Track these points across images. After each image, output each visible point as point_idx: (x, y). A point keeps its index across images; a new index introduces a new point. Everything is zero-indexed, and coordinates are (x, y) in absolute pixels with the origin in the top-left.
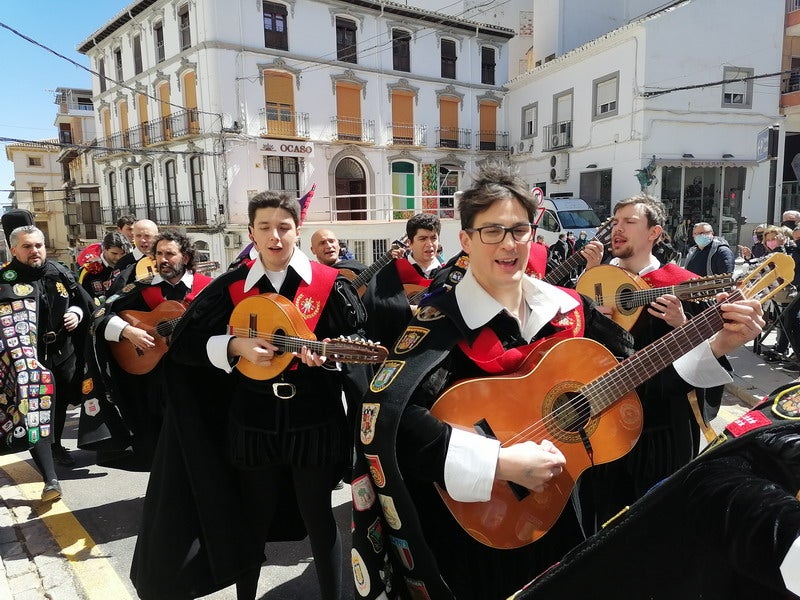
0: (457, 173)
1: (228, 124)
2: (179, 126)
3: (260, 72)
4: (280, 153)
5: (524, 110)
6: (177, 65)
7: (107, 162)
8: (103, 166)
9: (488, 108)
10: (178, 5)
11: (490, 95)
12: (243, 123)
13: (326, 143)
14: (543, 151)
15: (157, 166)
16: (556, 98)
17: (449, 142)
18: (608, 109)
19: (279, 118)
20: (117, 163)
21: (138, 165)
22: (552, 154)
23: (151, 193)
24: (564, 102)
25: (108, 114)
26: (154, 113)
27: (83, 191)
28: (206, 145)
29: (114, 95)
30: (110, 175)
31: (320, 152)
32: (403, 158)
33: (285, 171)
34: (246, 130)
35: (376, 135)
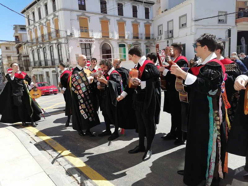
1: (69, 34)
2: (53, 35)
3: (78, 17)
4: (85, 42)
5: (159, 27)
6: (52, 16)
7: (32, 47)
8: (30, 49)
9: (147, 26)
11: (148, 22)
12: (73, 33)
13: (98, 39)
14: (165, 39)
15: (47, 48)
16: (168, 23)
17: (136, 37)
18: (183, 25)
19: (84, 31)
20: (35, 47)
21: (41, 48)
22: (167, 40)
23: (46, 56)
24: (170, 24)
25: (31, 32)
26: (45, 31)
27: (24, 56)
28: (62, 41)
29: (33, 26)
30: (33, 51)
31: (97, 42)
32: (122, 43)
33: (87, 48)
34: (74, 35)
35: (114, 36)
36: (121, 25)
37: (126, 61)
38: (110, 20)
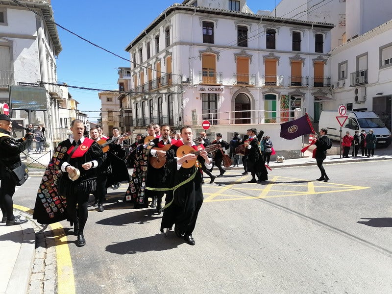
0: (300, 99)
1: (185, 79)
2: (164, 81)
3: (200, 54)
4: (208, 92)
5: (340, 65)
6: (164, 54)
7: (135, 98)
8: (133, 101)
9: (319, 65)
10: (165, 27)
11: (320, 58)
12: (191, 78)
13: (231, 86)
14: (351, 86)
16: (358, 58)
17: (296, 83)
18: (388, 62)
19: (208, 75)
20: (139, 99)
21: (147, 99)
22: (356, 88)
23: (152, 112)
24: (363, 60)
25: (136, 77)
26: (154, 76)
27: (126, 112)
28: (175, 89)
29: (139, 69)
30: (136, 104)
31: (228, 90)
32: (270, 92)
34: (193, 81)
35: (256, 82)
36: (271, 64)
37: (275, 122)
38: (252, 56)
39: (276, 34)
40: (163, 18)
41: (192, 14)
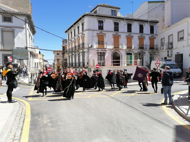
0: (143, 55)
1: (90, 46)
2: (81, 46)
3: (97, 35)
4: (100, 51)
5: (161, 39)
6: (81, 34)
7: (69, 54)
8: (68, 55)
9: (152, 40)
10: (82, 22)
11: (152, 36)
12: (93, 45)
13: (111, 49)
14: (166, 49)
15: (77, 55)
16: (169, 36)
17: (141, 47)
18: (182, 38)
19: (101, 44)
20: (70, 54)
21: (74, 55)
22: (168, 50)
23: (76, 60)
24: (171, 37)
25: (69, 44)
26: (77, 44)
27: (65, 60)
28: (85, 50)
29: (70, 41)
31: (109, 51)
32: (129, 52)
33: (101, 55)
34: (94, 47)
35: (123, 47)
36: (129, 39)
37: (132, 65)
38: (121, 35)
39: (132, 26)
40: (80, 19)
41: (93, 17)
